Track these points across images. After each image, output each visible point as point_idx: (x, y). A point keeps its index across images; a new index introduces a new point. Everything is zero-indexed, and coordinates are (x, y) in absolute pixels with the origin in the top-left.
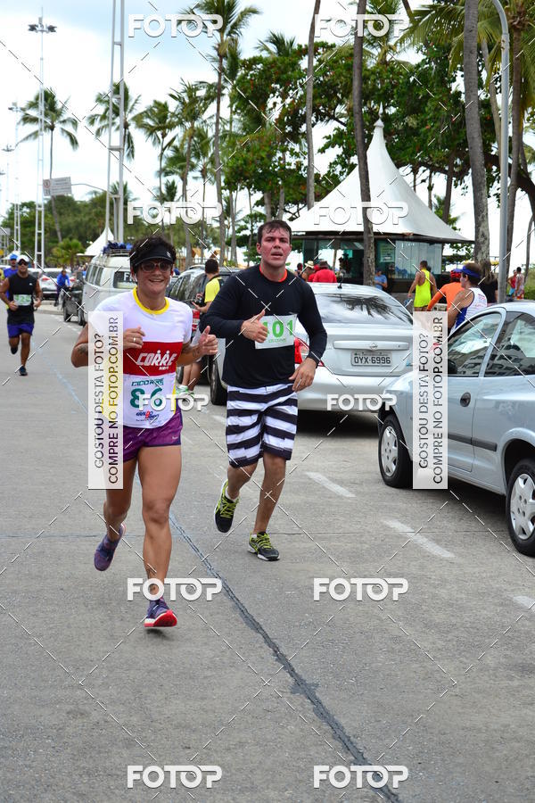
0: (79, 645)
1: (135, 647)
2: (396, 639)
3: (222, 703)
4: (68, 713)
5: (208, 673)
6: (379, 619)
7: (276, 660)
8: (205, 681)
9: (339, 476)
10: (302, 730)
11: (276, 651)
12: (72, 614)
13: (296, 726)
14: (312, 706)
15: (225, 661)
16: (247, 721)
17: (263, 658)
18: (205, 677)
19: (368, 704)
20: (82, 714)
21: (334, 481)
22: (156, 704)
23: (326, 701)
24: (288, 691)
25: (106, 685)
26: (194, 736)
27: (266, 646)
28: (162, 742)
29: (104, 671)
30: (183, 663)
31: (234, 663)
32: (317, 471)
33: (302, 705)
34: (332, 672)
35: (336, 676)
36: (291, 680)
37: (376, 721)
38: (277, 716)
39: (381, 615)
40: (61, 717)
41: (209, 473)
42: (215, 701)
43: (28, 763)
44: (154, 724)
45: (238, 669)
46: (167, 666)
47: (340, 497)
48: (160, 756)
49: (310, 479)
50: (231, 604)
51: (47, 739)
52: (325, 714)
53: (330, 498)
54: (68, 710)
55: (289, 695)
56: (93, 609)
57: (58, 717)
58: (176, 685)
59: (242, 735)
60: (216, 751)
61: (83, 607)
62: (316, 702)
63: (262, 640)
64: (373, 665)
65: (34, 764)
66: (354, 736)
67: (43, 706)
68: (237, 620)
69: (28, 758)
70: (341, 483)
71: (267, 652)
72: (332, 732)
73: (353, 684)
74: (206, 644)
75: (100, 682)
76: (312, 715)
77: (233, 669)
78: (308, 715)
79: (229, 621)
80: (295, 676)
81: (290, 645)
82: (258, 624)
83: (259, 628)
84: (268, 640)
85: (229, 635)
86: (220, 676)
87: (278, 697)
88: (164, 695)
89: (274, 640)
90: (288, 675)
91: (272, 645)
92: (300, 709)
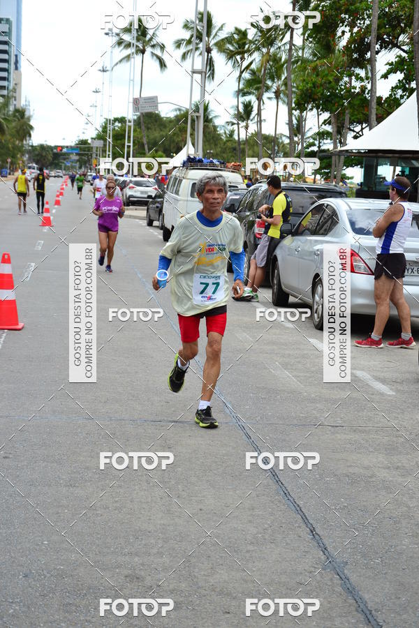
0: (140, 518)
1: (188, 522)
3: (261, 575)
4: (126, 577)
5: (251, 548)
6: (407, 506)
7: (312, 539)
8: (248, 555)
9: (382, 375)
10: (329, 602)
11: (312, 531)
14: (340, 582)
15: (267, 537)
16: (282, 593)
17: (300, 537)
18: (248, 551)
21: (378, 379)
22: (202, 573)
23: (354, 578)
24: (319, 566)
25: (160, 554)
26: (234, 603)
27: (304, 526)
28: (206, 606)
29: (160, 541)
30: (229, 538)
32: (363, 370)
33: (331, 580)
34: (360, 552)
35: (364, 556)
36: (323, 558)
38: (308, 588)
39: (409, 503)
40: (120, 580)
41: (266, 368)
42: (255, 573)
43: (88, 618)
44: (200, 590)
45: (277, 546)
47: (382, 394)
48: (203, 619)
49: (356, 377)
50: (274, 486)
52: (351, 589)
53: (373, 394)
54: (127, 574)
56: (154, 486)
57: (117, 580)
58: (221, 557)
62: (344, 579)
63: (301, 520)
64: (398, 548)
66: (375, 610)
67: (105, 569)
68: (279, 501)
69: (89, 614)
70: (383, 381)
71: (304, 532)
72: (356, 605)
73: (378, 564)
74: (250, 522)
76: (338, 589)
77: (273, 546)
78: (336, 589)
79: (272, 502)
80: (327, 554)
81: (325, 526)
82: (298, 506)
83: (299, 510)
84: (306, 521)
85: (272, 514)
86: (261, 551)
87: (311, 572)
88: (210, 565)
89: (311, 521)
90: (321, 553)
91: (309, 526)
92: (329, 583)
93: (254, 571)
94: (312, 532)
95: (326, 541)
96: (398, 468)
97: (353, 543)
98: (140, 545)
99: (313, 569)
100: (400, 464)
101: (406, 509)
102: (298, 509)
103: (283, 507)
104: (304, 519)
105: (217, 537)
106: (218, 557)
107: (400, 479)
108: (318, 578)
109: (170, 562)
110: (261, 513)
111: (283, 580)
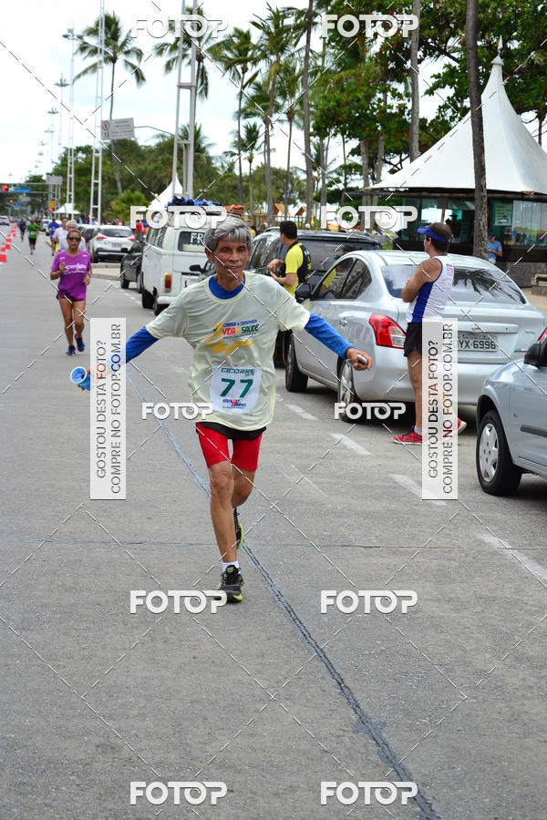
2: (480, 673)
3: (273, 741)
4: (98, 746)
6: (464, 650)
7: (340, 694)
10: (363, 775)
12: (107, 633)
13: (357, 770)
14: (376, 748)
16: (301, 764)
17: (324, 691)
19: (442, 748)
20: (112, 748)
22: (197, 740)
23: (394, 743)
24: (350, 729)
25: (142, 716)
26: (238, 778)
27: (329, 677)
29: (141, 700)
30: (232, 694)
31: (291, 695)
33: (365, 746)
34: (403, 710)
35: (407, 714)
36: (354, 717)
37: (449, 768)
40: (89, 751)
42: (266, 739)
43: (48, 802)
44: (194, 762)
45: (294, 703)
46: (213, 696)
47: (429, 505)
49: (395, 482)
51: (72, 774)
52: (390, 757)
53: (417, 505)
54: (98, 742)
55: (350, 734)
57: (85, 751)
58: (222, 718)
59: (294, 779)
60: (262, 796)
61: (122, 626)
62: (382, 745)
63: (325, 669)
65: (55, 803)
66: (422, 784)
67: (69, 737)
68: (297, 646)
69: (49, 796)
71: (329, 685)
73: (426, 724)
74: (259, 672)
75: (135, 712)
76: (375, 758)
77: (289, 703)
78: (372, 758)
79: (288, 646)
80: (359, 713)
81: (356, 677)
82: (322, 650)
83: (322, 656)
84: (332, 671)
85: (287, 662)
86: (273, 710)
87: (338, 737)
88: (208, 730)
89: (338, 671)
90: (352, 711)
91: (336, 676)
92: (363, 750)
93: (265, 736)
94: (340, 684)
95: (357, 697)
96: (450, 600)
97: (394, 698)
98: (115, 705)
99: (341, 732)
100: (452, 596)
101: (461, 652)
102: (321, 654)
103: (301, 653)
104: (330, 667)
105: (216, 693)
106: (217, 718)
107: (454, 615)
108: (349, 744)
109: (156, 726)
110: (272, 661)
111: (302, 747)
